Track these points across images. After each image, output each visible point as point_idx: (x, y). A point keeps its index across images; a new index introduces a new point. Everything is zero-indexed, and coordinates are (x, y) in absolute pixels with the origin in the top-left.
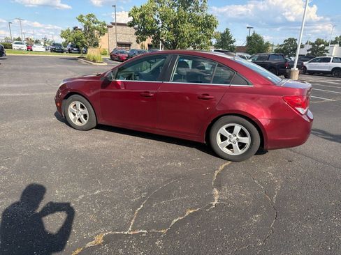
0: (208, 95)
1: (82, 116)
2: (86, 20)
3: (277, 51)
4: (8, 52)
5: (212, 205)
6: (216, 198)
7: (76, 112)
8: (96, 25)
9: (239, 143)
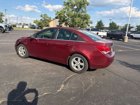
0: (68, 45)
1: (23, 52)
2: (43, 16)
3: (122, 29)
4: (14, 28)
5: (57, 91)
6: (61, 89)
7: (22, 51)
8: (47, 18)
9: (80, 66)
